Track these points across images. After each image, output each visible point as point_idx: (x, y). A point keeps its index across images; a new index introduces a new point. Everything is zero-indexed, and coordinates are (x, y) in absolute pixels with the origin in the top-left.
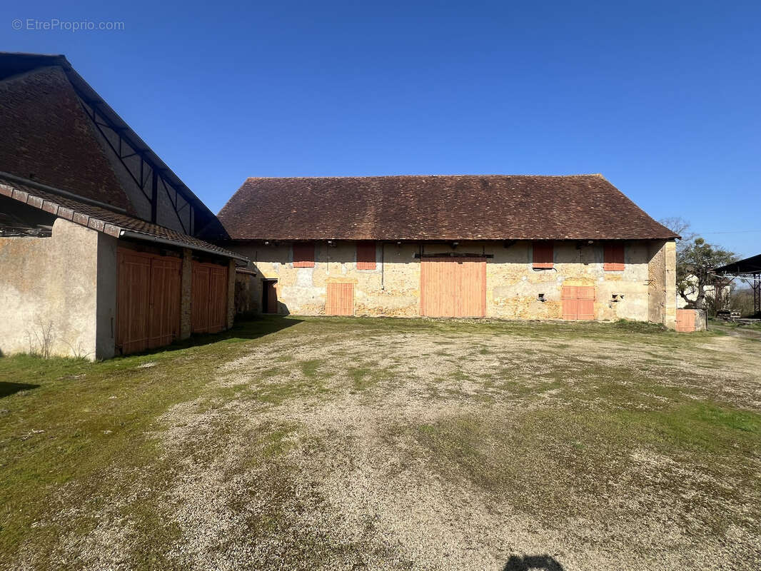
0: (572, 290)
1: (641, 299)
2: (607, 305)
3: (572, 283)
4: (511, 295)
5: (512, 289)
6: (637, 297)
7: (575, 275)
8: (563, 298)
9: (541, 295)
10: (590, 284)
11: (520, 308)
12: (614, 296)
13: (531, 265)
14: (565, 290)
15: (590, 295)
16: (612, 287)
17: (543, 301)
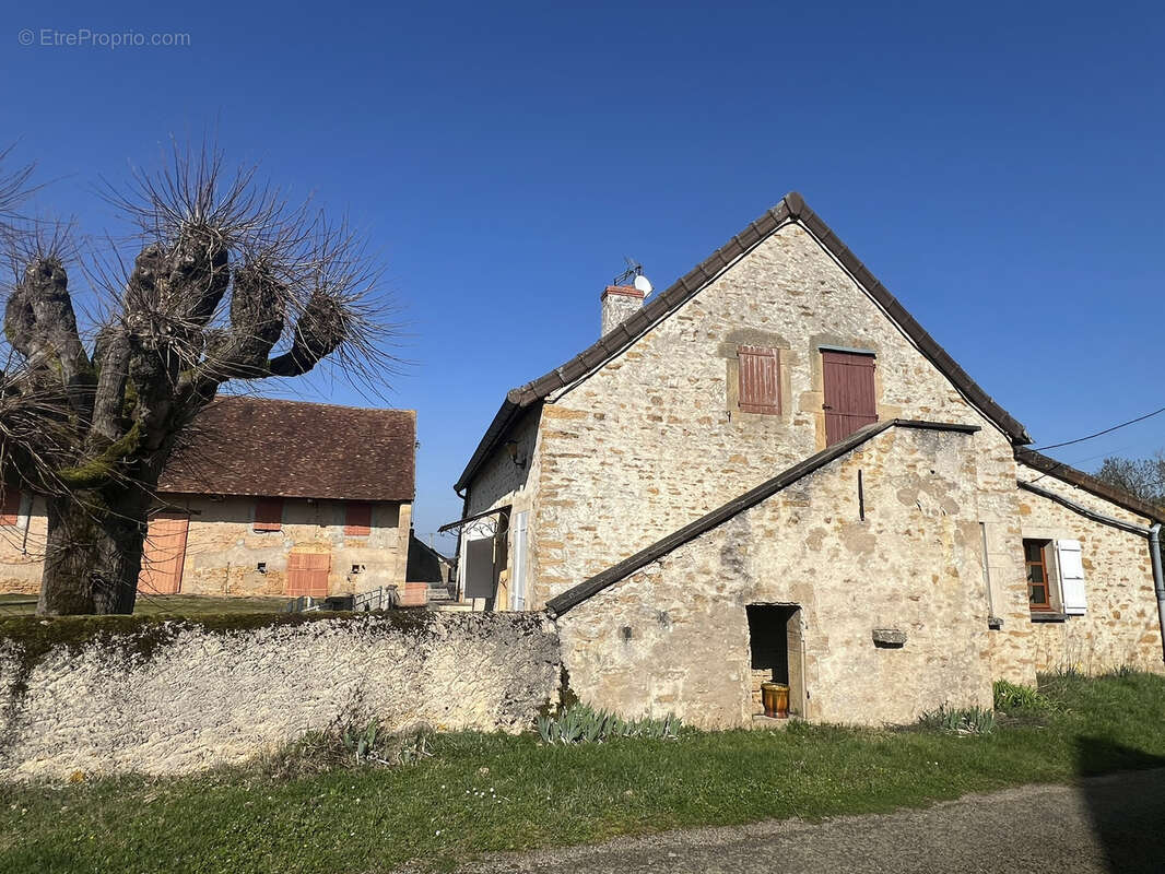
0: (302, 558)
1: (387, 570)
2: (346, 577)
3: (303, 550)
4: (219, 564)
5: (221, 557)
6: (384, 568)
7: (307, 540)
8: (288, 569)
9: (261, 565)
10: (326, 552)
11: (231, 582)
12: (355, 567)
13: (251, 526)
14: (294, 558)
15: (324, 565)
16: (354, 555)
17: (262, 572)
